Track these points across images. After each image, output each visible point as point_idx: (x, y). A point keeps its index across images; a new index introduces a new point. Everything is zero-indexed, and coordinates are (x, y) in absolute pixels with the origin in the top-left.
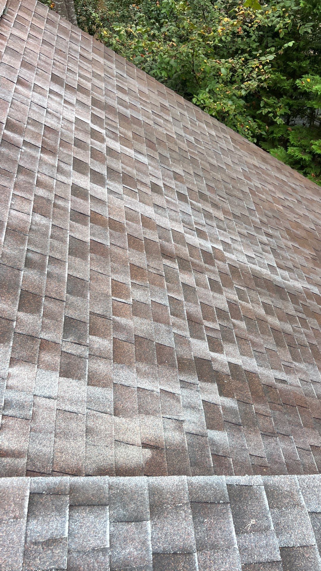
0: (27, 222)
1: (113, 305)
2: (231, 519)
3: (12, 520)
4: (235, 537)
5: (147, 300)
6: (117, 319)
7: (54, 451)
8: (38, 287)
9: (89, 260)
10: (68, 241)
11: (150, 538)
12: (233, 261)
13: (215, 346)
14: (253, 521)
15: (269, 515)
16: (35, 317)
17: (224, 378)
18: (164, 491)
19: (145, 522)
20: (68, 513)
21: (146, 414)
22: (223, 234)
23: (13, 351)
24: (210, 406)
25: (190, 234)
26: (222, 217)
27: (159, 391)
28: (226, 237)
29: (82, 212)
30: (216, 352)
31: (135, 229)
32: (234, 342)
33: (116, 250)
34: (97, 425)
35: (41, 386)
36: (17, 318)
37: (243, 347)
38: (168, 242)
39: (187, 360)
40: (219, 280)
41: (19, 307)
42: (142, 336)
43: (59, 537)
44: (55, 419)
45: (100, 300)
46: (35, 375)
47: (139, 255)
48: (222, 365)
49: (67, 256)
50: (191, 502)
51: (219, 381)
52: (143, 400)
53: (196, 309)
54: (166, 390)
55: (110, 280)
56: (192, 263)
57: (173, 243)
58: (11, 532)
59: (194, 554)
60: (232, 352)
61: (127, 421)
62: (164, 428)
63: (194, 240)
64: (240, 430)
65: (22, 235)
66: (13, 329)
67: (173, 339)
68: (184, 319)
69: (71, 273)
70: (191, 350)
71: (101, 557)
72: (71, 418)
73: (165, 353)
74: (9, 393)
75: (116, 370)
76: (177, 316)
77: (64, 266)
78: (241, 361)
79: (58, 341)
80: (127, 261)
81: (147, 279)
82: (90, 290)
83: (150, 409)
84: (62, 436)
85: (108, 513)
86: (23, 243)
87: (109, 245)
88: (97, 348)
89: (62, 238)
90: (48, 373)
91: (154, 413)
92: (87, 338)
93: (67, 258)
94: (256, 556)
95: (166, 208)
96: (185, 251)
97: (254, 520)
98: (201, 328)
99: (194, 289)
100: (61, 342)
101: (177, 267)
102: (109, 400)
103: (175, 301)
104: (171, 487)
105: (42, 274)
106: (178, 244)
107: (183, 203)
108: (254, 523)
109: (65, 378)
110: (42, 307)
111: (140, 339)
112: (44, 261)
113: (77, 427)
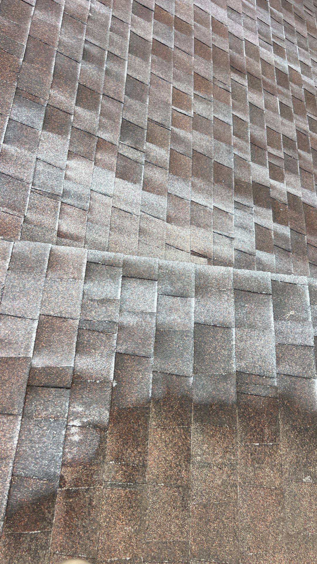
0: (85, 8)
1: (172, 115)
2: (271, 308)
3: (72, 280)
4: (273, 322)
5: (209, 115)
6: (176, 130)
7: (109, 242)
8: (96, 83)
9: (150, 61)
10: (129, 36)
11: (193, 310)
12: (311, 86)
13: (276, 174)
14: (292, 313)
15: (309, 310)
16: (93, 114)
17: (280, 206)
18: (209, 277)
19: (190, 298)
20: (121, 282)
21: (197, 227)
22: (304, 54)
23: (70, 145)
24: (262, 230)
25: (265, 48)
26: (305, 33)
27: (212, 208)
28: (307, 57)
29: (145, 5)
30: (276, 180)
31: (204, 34)
32: (297, 173)
33: (180, 55)
34: (150, 228)
35: (97, 183)
36: (75, 112)
37: (305, 179)
38: (239, 53)
39: (245, 183)
40: (291, 105)
41: (76, 101)
42: (200, 151)
43: (112, 298)
44: (111, 215)
45: (159, 107)
46: (92, 172)
47: (205, 64)
48: (280, 193)
49: (127, 53)
50: (235, 289)
51: (275, 208)
52: (196, 214)
53: (261, 133)
54: (219, 208)
55: (172, 88)
56: (264, 82)
57: (245, 55)
58: (70, 289)
59: (232, 329)
60: (294, 183)
61: (179, 229)
62: (214, 242)
63: (270, 55)
64: (289, 256)
65: (80, 23)
66: (70, 122)
67: (232, 160)
68: (247, 141)
69: (130, 74)
70: (250, 174)
71: (148, 318)
72: (125, 217)
73: (223, 172)
74: (67, 184)
75: (171, 181)
76: (239, 137)
77: (124, 64)
78: (301, 193)
79: (115, 143)
80: (191, 69)
81: (212, 92)
82: (149, 95)
83: (202, 223)
84: (116, 231)
85: (157, 287)
86: (81, 32)
87: (173, 47)
88: (153, 156)
89: (122, 33)
90: (104, 171)
91: (206, 226)
92: (143, 144)
93: (127, 56)
94: (290, 339)
95: (241, 13)
96: (258, 67)
97: (294, 312)
98: (264, 154)
99: (261, 111)
100: (118, 144)
101: (247, 84)
102: (162, 207)
103: (240, 121)
104: (216, 275)
105: (100, 69)
106: (250, 57)
107: (262, 10)
108: (293, 314)
109: (121, 180)
110: (100, 105)
111: (198, 154)
112: (102, 56)
113: (131, 225)
